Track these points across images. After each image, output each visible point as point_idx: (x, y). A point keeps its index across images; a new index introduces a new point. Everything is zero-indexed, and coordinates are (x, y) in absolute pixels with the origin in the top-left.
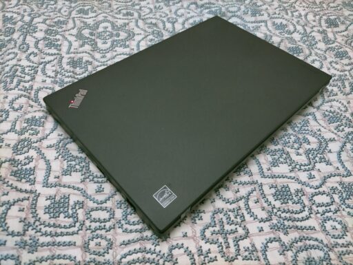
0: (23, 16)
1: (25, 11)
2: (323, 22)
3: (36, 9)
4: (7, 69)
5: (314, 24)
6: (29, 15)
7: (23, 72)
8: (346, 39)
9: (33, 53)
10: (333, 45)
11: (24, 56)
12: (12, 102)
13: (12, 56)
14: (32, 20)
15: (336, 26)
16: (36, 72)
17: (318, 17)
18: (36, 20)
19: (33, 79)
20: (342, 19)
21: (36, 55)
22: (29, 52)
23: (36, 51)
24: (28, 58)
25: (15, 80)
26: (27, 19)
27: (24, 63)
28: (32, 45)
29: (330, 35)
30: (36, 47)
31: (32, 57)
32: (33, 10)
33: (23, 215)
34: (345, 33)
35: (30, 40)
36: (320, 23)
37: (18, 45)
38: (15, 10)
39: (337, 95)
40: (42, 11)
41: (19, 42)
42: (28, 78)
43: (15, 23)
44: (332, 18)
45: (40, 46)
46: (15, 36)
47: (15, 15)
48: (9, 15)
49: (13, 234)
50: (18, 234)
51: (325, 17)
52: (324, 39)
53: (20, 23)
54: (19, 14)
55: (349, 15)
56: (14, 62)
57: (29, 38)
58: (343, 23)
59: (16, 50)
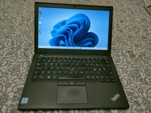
0: (27, 16)
1: (28, 15)
2: (119, 21)
3: (31, 14)
4: (23, 31)
5: (116, 21)
6: (29, 16)
7: (27, 32)
8: (125, 26)
9: (30, 27)
10: (119, 29)
11: (27, 28)
12: (24, 39)
13: (24, 27)
14: (29, 17)
15: (123, 22)
16: (31, 32)
17: (117, 20)
18: (31, 17)
19: (30, 34)
20: (125, 20)
21: (31, 27)
22: (29, 26)
23: (31, 26)
24: (28, 28)
25: (25, 34)
26: (28, 17)
27: (28, 29)
28: (29, 24)
29: (120, 26)
30: (31, 25)
31: (29, 28)
32: (30, 14)
33: (27, 65)
34: (125, 25)
35: (29, 23)
36: (118, 21)
37: (26, 25)
38: (25, 14)
39: (117, 43)
40: (32, 15)
41: (26, 24)
42: (29, 33)
43: (25, 18)
44: (122, 20)
45: (32, 25)
46: (25, 22)
47: (25, 16)
48: (23, 16)
49: (25, 68)
50: (26, 68)
51: (119, 20)
52: (117, 26)
53: (26, 18)
54: (26, 15)
55: (129, 19)
56: (25, 29)
57: (29, 22)
58: (125, 22)
59: (25, 26)
